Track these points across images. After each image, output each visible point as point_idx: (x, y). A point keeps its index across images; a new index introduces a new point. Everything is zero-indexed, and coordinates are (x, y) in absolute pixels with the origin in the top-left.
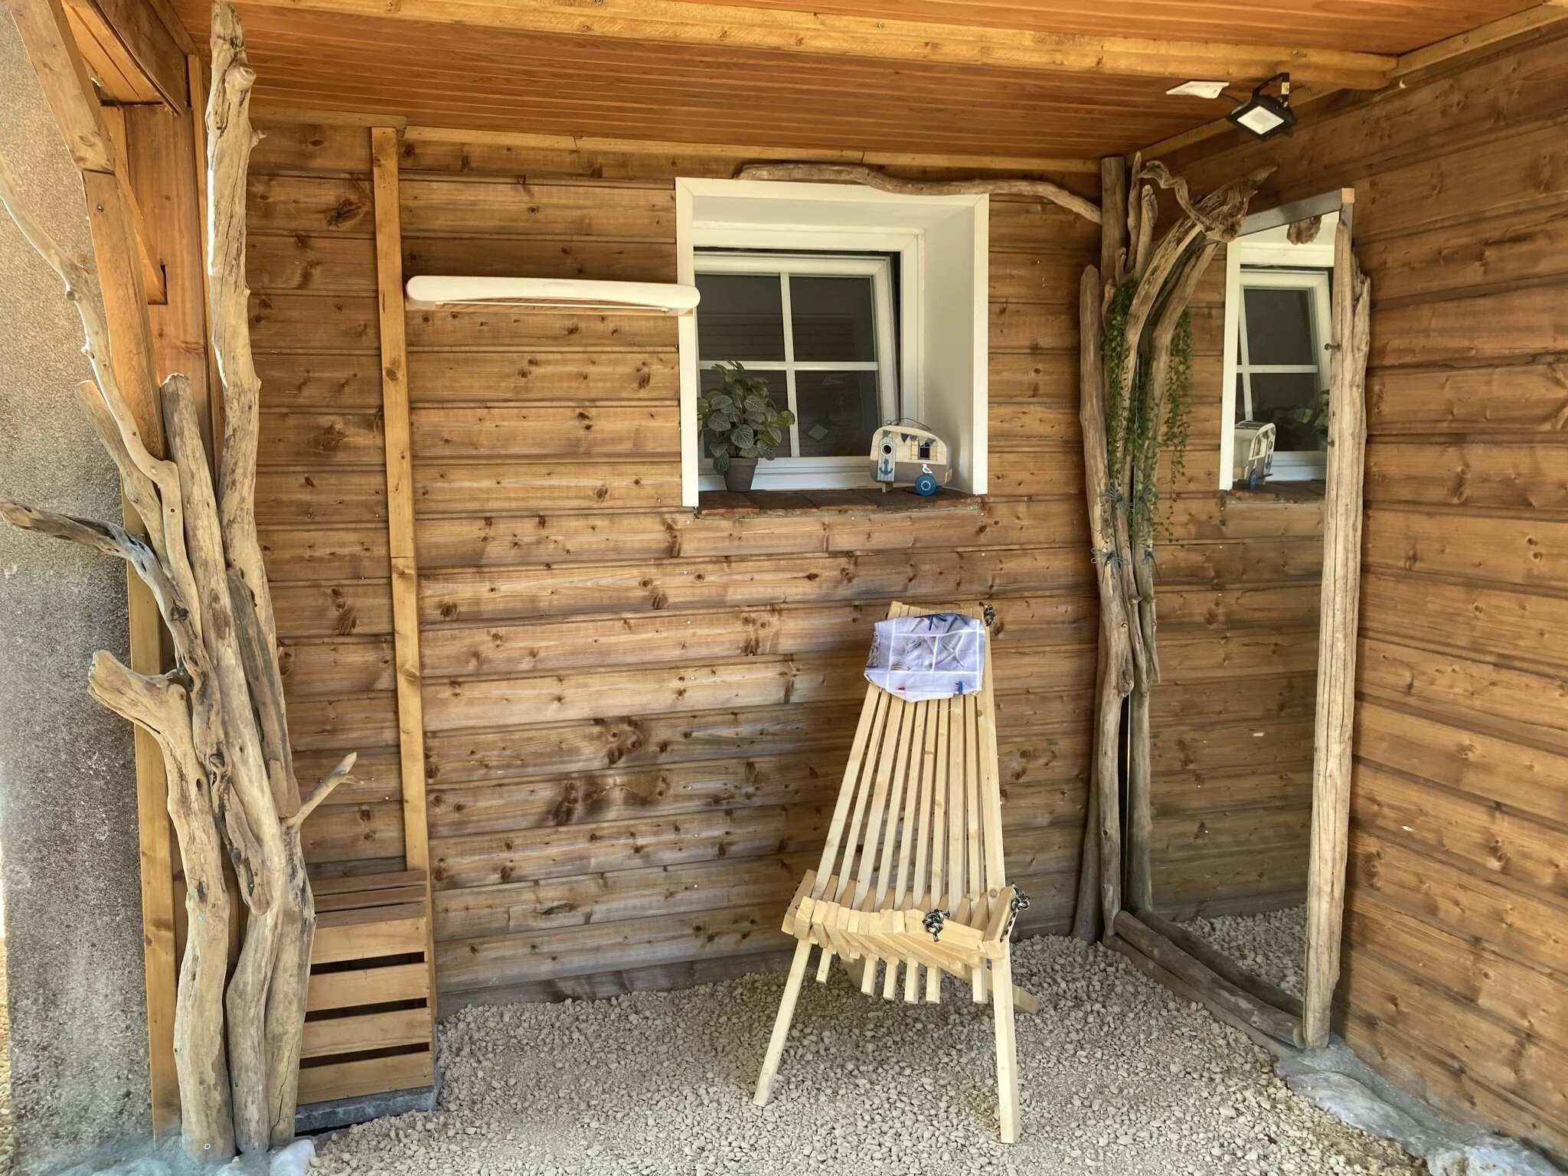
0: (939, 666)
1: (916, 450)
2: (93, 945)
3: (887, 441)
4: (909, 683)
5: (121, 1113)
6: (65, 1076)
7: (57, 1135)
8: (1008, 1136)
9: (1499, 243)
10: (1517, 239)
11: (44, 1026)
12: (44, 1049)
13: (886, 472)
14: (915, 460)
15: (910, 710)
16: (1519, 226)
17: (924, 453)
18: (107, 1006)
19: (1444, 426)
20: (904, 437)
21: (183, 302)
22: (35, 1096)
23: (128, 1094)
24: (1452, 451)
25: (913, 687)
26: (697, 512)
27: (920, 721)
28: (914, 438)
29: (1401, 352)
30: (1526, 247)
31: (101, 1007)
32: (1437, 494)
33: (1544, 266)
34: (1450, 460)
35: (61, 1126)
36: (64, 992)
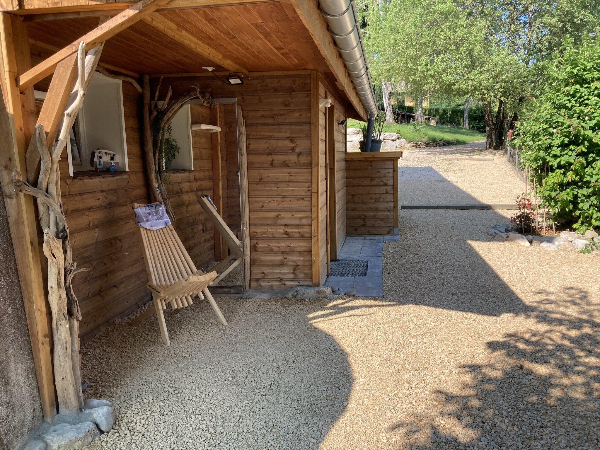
0: (158, 219)
1: (110, 158)
2: (15, 356)
3: (100, 155)
4: (153, 225)
5: (33, 418)
6: (16, 411)
7: (17, 436)
8: (225, 323)
9: (277, 115)
10: (281, 115)
11: (7, 394)
12: (8, 403)
13: (100, 165)
14: (109, 161)
15: (155, 232)
16: (281, 112)
17: (112, 159)
18: (23, 378)
19: (267, 151)
20: (106, 153)
21: (29, 94)
22: (9, 423)
23: (34, 410)
24: (270, 156)
25: (155, 226)
26: (74, 178)
27: (156, 235)
28: (109, 154)
29: (254, 135)
30: (283, 117)
31: (21, 379)
32: (266, 165)
33: (288, 121)
34: (269, 158)
35: (18, 432)
36: (10, 378)
